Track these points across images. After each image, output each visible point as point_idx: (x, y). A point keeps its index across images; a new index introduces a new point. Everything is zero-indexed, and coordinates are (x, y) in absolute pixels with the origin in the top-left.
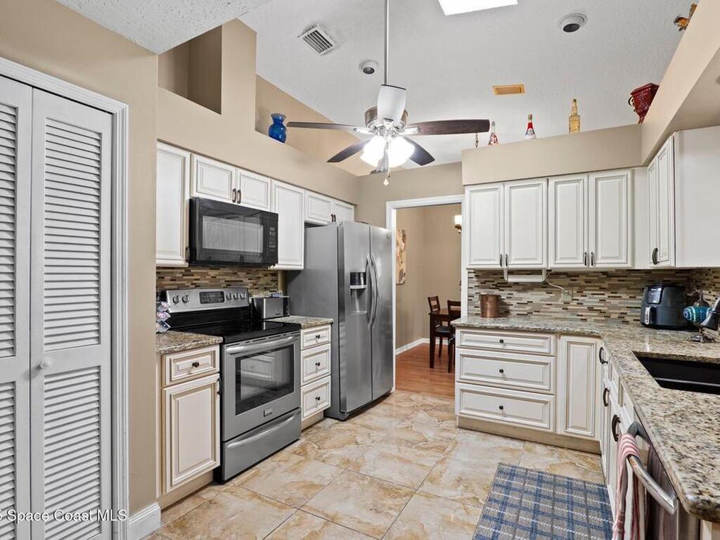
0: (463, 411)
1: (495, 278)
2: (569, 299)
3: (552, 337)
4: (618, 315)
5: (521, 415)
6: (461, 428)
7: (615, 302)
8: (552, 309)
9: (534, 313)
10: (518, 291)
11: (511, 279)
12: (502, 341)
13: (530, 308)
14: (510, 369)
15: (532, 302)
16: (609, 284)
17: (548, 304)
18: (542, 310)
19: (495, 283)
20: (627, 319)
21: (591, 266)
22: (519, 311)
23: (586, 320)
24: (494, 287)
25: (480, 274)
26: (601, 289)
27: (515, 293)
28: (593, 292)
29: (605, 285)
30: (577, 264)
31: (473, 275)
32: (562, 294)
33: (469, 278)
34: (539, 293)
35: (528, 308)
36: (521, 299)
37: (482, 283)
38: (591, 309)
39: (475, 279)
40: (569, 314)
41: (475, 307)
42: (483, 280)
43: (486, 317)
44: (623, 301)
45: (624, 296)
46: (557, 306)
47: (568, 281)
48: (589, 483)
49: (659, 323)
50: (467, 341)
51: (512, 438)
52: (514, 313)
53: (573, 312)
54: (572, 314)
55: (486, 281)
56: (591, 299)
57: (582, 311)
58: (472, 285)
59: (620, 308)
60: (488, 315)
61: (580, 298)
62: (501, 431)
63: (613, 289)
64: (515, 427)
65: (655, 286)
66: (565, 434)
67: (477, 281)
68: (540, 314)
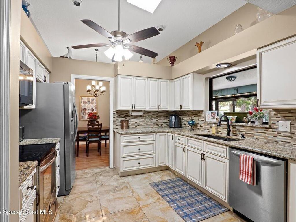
0: (124, 169)
1: (124, 114)
2: (148, 120)
3: (155, 134)
4: (161, 125)
5: (147, 164)
6: (122, 177)
7: (160, 121)
8: (143, 124)
9: (138, 126)
10: (132, 118)
11: (133, 114)
12: (139, 138)
13: (136, 124)
14: (142, 148)
15: (137, 122)
16: (159, 115)
17: (142, 123)
18: (140, 125)
19: (124, 115)
20: (163, 126)
21: (159, 109)
22: (133, 126)
23: (152, 127)
24: (124, 117)
25: (118, 112)
26: (157, 117)
27: (131, 119)
28: (155, 118)
29: (158, 116)
30: (155, 109)
31: (115, 112)
32: (146, 119)
33: (114, 113)
34: (139, 119)
35: (136, 125)
36: (133, 121)
37: (119, 116)
38: (154, 124)
39: (116, 114)
40: (148, 126)
41: (116, 126)
42: (119, 114)
43: (124, 129)
44: (162, 121)
45: (162, 119)
46: (145, 123)
47: (148, 114)
48: (167, 180)
49: (175, 126)
50: (126, 139)
51: (142, 174)
52: (131, 127)
53: (149, 125)
54: (149, 126)
55: (120, 115)
56: (154, 121)
57: (152, 124)
58: (115, 117)
59: (161, 123)
60: (125, 129)
61: (151, 120)
62: (137, 173)
63: (160, 117)
64: (142, 170)
65: (172, 116)
66: (158, 166)
67: (117, 115)
68: (140, 126)
